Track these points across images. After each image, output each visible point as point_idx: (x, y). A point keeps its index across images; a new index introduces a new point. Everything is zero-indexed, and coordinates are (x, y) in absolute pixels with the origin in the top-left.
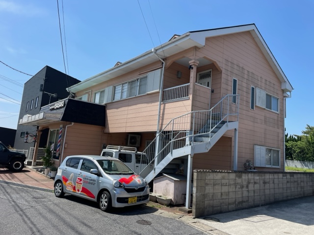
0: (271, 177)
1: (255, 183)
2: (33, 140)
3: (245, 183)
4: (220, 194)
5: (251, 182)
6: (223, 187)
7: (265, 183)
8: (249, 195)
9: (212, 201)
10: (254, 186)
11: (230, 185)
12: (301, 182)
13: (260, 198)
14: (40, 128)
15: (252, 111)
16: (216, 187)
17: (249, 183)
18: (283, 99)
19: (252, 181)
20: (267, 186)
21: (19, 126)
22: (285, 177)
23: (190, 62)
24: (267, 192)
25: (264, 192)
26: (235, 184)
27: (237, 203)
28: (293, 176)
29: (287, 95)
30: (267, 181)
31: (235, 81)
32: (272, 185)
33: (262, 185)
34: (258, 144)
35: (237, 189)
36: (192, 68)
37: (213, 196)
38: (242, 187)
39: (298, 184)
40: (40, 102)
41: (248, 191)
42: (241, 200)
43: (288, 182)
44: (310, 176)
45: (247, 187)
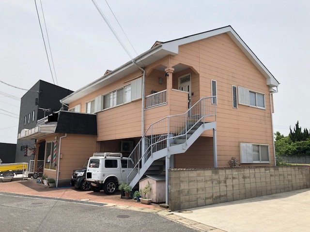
0: (251, 172)
1: (233, 178)
2: (32, 153)
3: (222, 179)
4: (196, 189)
5: (229, 177)
6: (198, 183)
7: (244, 177)
8: (228, 190)
9: (187, 197)
10: (232, 181)
11: (206, 181)
12: (288, 175)
13: (240, 192)
14: (37, 141)
15: (235, 110)
16: (191, 184)
17: (227, 178)
18: (269, 95)
19: (231, 177)
20: (247, 180)
21: (19, 140)
22: (268, 171)
23: (166, 70)
24: (248, 186)
25: (245, 186)
26: (212, 180)
27: (214, 197)
28: (278, 170)
29: (272, 90)
30: (247, 176)
31: (214, 83)
32: (253, 180)
33: (242, 180)
34: (244, 141)
35: (214, 184)
36: (168, 75)
37: (188, 192)
38: (219, 182)
39: (284, 178)
40: (37, 116)
41: (226, 186)
42: (218, 195)
43: (271, 175)
44: (299, 169)
45: (225, 182)
